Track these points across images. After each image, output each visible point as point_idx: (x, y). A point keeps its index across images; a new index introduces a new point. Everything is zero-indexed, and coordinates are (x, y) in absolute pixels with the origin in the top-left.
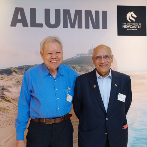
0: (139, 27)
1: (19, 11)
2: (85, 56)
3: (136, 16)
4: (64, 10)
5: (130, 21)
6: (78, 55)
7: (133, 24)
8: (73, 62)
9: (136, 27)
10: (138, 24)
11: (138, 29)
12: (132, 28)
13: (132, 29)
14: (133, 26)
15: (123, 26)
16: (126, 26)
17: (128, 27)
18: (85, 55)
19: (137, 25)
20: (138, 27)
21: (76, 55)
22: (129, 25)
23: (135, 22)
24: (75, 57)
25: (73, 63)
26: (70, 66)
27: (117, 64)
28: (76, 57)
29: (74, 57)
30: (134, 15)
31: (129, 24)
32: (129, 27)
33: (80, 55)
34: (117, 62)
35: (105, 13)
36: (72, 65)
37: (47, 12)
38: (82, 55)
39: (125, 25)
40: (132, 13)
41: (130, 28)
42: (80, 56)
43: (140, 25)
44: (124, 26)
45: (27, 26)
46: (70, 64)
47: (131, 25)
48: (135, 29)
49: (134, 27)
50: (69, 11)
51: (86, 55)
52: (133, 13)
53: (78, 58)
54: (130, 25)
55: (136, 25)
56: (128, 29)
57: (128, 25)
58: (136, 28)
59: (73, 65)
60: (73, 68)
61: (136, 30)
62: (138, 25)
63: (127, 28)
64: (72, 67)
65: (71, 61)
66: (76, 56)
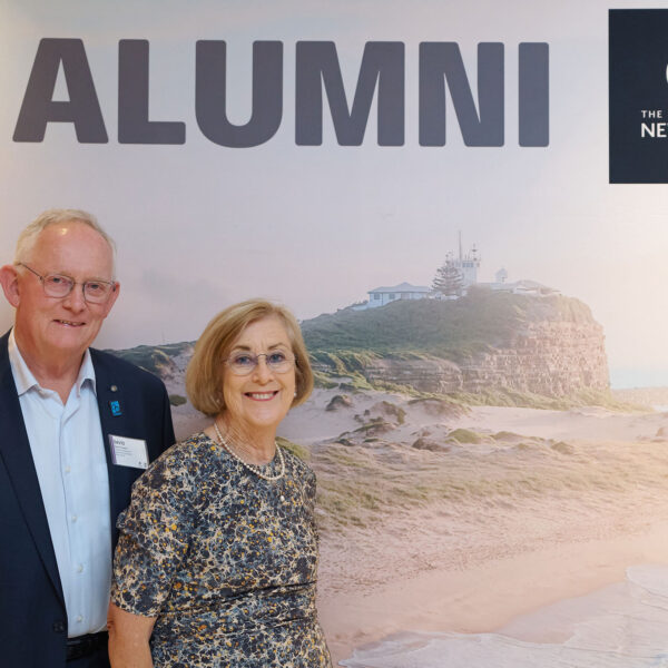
1: (60, 55)
2: (414, 302)
4: (302, 47)
6: (376, 295)
8: (347, 335)
15: (644, 126)
16: (659, 125)
18: (417, 297)
21: (367, 297)
24: (360, 305)
25: (351, 339)
26: (330, 355)
27: (602, 348)
28: (364, 308)
29: (355, 305)
33: (392, 296)
34: (604, 337)
35: (535, 58)
36: (346, 353)
37: (210, 57)
38: (398, 297)
39: (656, 121)
42: (386, 300)
44: (650, 128)
45: (104, 139)
46: (332, 344)
50: (329, 48)
51: (425, 296)
53: (375, 310)
59: (350, 353)
60: (348, 367)
64: (344, 361)
65: (339, 326)
66: (365, 302)
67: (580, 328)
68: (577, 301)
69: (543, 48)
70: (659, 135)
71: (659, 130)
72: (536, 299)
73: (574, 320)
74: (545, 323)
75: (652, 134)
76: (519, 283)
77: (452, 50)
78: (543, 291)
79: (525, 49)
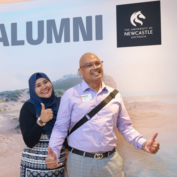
0: (150, 32)
2: (73, 78)
4: (48, 21)
5: (135, 25)
6: (64, 77)
7: (140, 29)
8: (58, 86)
9: (145, 32)
10: (148, 28)
11: (147, 35)
12: (138, 35)
13: (139, 37)
14: (140, 32)
15: (125, 33)
16: (129, 32)
17: (132, 34)
18: (74, 77)
19: (146, 30)
20: (147, 32)
21: (63, 77)
22: (134, 31)
23: (143, 26)
26: (55, 91)
27: (116, 88)
28: (62, 80)
29: (60, 79)
30: (142, 16)
31: (134, 29)
32: (134, 34)
33: (68, 77)
34: (116, 85)
36: (58, 90)
37: (29, 25)
38: (69, 77)
39: (128, 31)
40: (139, 13)
42: (67, 78)
43: (151, 29)
44: (127, 33)
45: (8, 45)
47: (138, 30)
48: (143, 35)
49: (142, 33)
51: (75, 77)
52: (141, 13)
53: (64, 80)
54: (136, 31)
55: (144, 30)
56: (132, 37)
57: (132, 31)
60: (59, 94)
61: (145, 36)
63: (131, 36)
64: (58, 92)
65: (57, 84)
67: (111, 83)
68: (110, 76)
69: (101, 16)
70: (129, 35)
71: (129, 34)
73: (109, 81)
75: (127, 35)
77: (80, 19)
79: (97, 17)
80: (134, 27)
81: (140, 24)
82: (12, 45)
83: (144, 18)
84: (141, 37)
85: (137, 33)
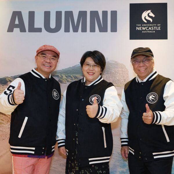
0: (158, 28)
1: (17, 14)
3: (153, 16)
4: (66, 12)
5: (146, 22)
7: (150, 25)
9: (154, 28)
11: (156, 31)
12: (148, 30)
13: (149, 32)
14: (150, 28)
15: (137, 28)
17: (143, 29)
19: (155, 26)
20: (156, 28)
21: (79, 63)
22: (144, 27)
23: (152, 23)
25: (75, 72)
26: (71, 75)
27: (128, 74)
28: (78, 66)
29: (76, 65)
30: (152, 15)
31: (145, 25)
34: (128, 72)
35: (114, 14)
37: (47, 14)
39: (140, 26)
41: (145, 30)
43: (159, 26)
45: (25, 31)
46: (71, 73)
47: (148, 26)
48: (152, 31)
49: (151, 29)
50: (71, 12)
52: (151, 12)
53: (80, 66)
54: (146, 26)
55: (153, 26)
56: (143, 32)
57: (143, 27)
58: (154, 30)
59: (75, 75)
60: (75, 78)
61: (154, 32)
62: (157, 26)
63: (142, 30)
65: (73, 69)
66: (78, 65)
67: (123, 70)
68: (123, 64)
69: (116, 12)
70: (140, 30)
71: (140, 28)
72: (114, 64)
73: (122, 68)
74: (116, 69)
75: (139, 29)
76: (110, 60)
77: (97, 12)
78: (116, 62)
79: (112, 12)
80: (145, 23)
81: (150, 21)
82: (29, 31)
83: (154, 17)
84: (151, 32)
85: (147, 28)
